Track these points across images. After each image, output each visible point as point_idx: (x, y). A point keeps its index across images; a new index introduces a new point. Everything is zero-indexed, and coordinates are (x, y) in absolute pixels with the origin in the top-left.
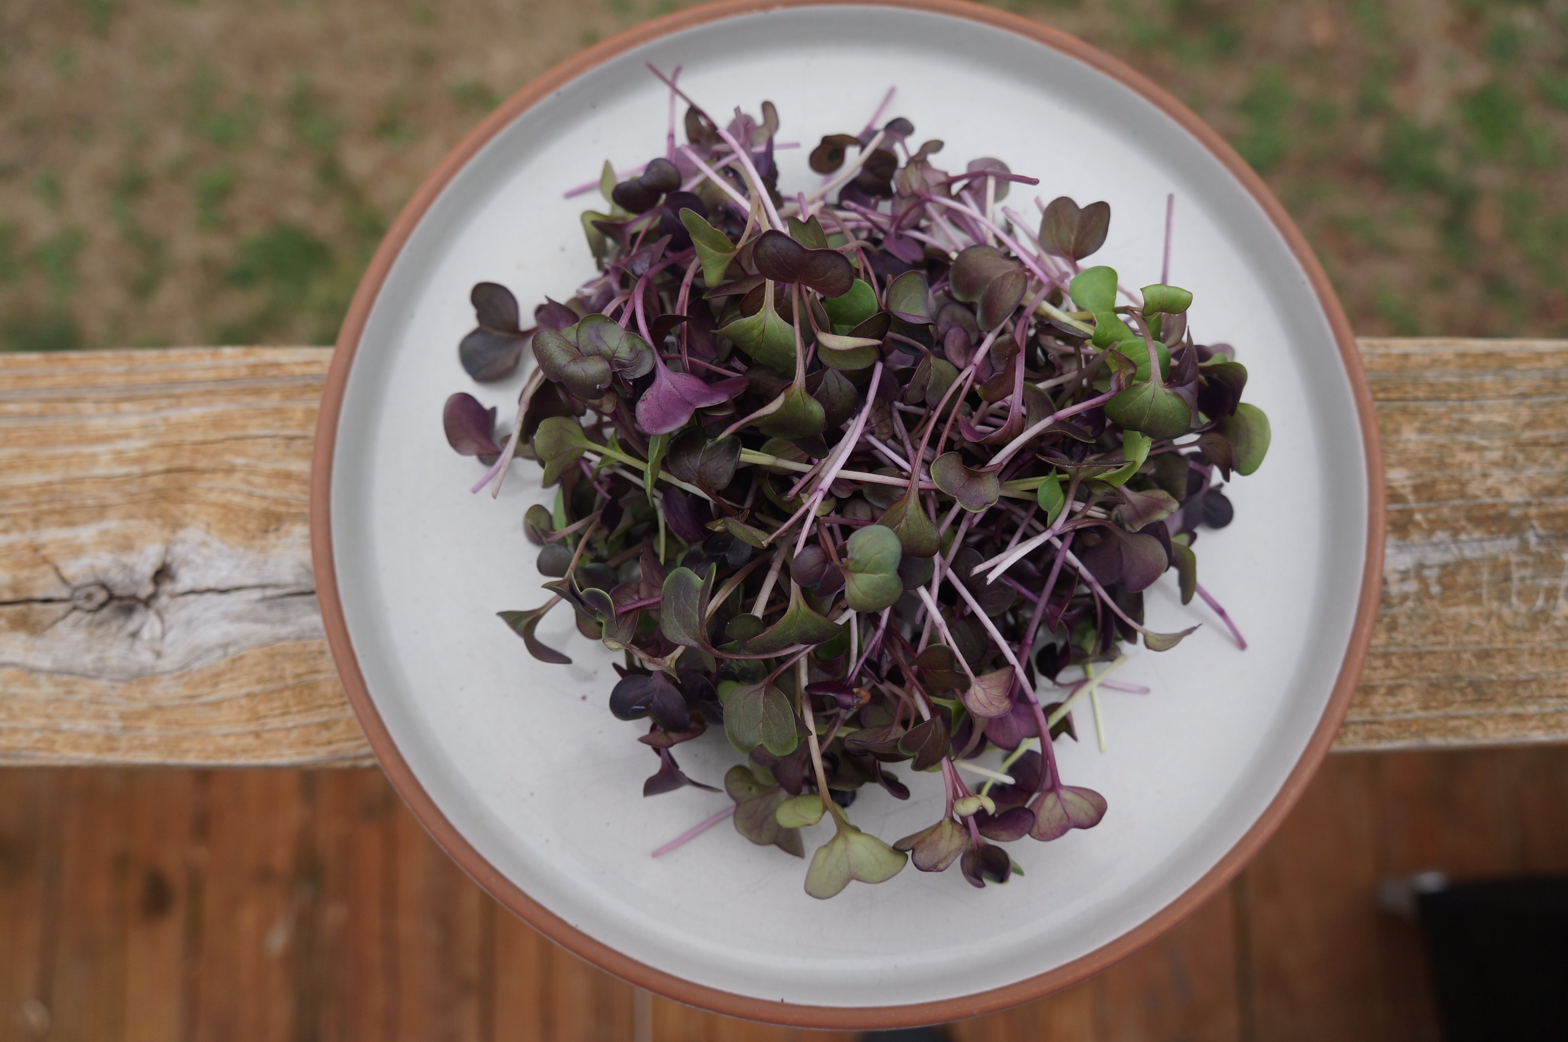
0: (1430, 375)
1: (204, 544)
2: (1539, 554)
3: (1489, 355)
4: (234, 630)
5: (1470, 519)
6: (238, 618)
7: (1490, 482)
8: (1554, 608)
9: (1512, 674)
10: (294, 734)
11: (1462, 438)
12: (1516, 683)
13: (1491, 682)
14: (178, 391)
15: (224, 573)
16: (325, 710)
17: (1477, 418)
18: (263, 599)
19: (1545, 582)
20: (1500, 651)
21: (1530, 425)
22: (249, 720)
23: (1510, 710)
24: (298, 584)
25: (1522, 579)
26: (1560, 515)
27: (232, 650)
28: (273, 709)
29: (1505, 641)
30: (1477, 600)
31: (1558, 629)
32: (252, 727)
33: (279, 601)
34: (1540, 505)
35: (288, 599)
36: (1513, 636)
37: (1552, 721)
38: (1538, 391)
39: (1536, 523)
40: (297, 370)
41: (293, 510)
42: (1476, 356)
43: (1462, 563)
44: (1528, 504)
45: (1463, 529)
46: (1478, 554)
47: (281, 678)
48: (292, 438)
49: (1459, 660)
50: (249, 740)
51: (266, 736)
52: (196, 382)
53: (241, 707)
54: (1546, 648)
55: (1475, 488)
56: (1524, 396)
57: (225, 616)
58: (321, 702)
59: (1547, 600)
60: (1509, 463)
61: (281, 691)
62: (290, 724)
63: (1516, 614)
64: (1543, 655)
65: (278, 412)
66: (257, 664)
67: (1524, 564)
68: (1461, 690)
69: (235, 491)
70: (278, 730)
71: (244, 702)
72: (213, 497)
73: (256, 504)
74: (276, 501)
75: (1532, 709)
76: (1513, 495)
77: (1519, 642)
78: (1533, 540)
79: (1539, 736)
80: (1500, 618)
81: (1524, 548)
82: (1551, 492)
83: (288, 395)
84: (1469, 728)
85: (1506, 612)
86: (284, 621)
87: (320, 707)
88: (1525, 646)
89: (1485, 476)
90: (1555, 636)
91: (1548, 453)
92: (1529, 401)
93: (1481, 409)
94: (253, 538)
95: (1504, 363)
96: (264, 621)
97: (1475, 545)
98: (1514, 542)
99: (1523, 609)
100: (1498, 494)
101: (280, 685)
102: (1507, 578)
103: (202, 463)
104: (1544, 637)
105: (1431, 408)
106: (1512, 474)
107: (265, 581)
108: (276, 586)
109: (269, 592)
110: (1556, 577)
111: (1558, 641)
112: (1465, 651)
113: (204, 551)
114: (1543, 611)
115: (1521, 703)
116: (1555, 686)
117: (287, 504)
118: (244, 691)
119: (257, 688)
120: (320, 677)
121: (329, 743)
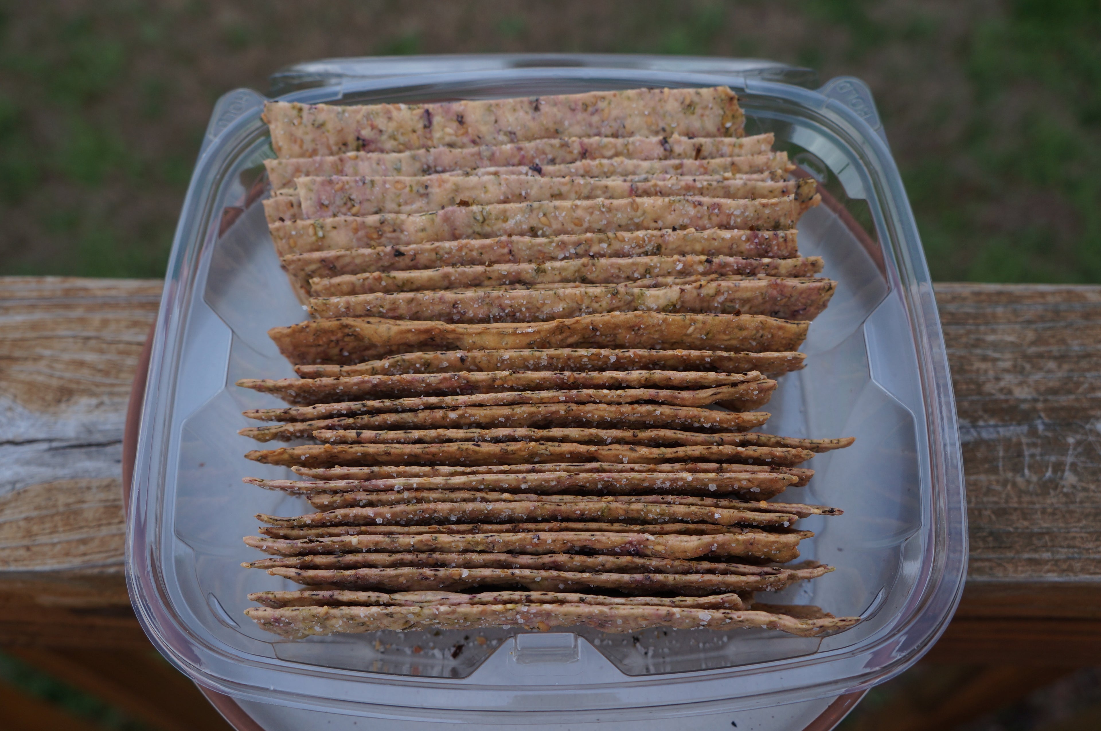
1: (10, 409)
2: (1047, 437)
3: (999, 294)
4: (23, 471)
5: (985, 411)
6: (28, 463)
7: (1002, 384)
8: (1061, 478)
9: (1027, 528)
10: (58, 548)
11: (979, 351)
12: (1032, 535)
13: (1009, 533)
14: (8, 304)
15: (22, 430)
16: (85, 530)
17: (991, 338)
18: (50, 449)
19: (1053, 459)
20: (1015, 509)
21: (1033, 343)
22: (24, 537)
23: (1026, 556)
24: (77, 439)
25: (1032, 456)
26: (1063, 408)
27: (18, 486)
28: (44, 529)
29: (1020, 502)
30: (994, 470)
31: (1066, 495)
32: (26, 542)
33: (61, 451)
34: (1046, 401)
35: (68, 450)
36: (1026, 499)
37: (1064, 566)
38: (1042, 319)
39: (1043, 415)
40: (99, 293)
41: (82, 387)
42: (989, 295)
43: (979, 442)
44: (1035, 400)
45: (981, 417)
46: (994, 436)
47: (55, 506)
48: (88, 339)
49: (980, 514)
50: (22, 552)
51: (34, 549)
52: (23, 299)
53: (19, 527)
54: (1055, 509)
55: (989, 387)
56: (1029, 322)
57: (17, 461)
58: (83, 524)
59: (1055, 471)
60: (1017, 370)
61: (52, 516)
62: (56, 540)
63: (1029, 482)
64: (1053, 514)
65: (82, 321)
66: (37, 496)
67: (1034, 445)
68: (984, 539)
69: (39, 373)
70: (46, 544)
71: (22, 524)
72: (22, 377)
73: (55, 383)
74: (71, 381)
75: (1046, 555)
76: (1022, 393)
77: (1033, 503)
78: (1041, 428)
79: (1053, 577)
80: (1014, 484)
81: (1033, 432)
82: (1054, 391)
83: (90, 309)
84: (991, 568)
85: (1019, 479)
86: (63, 466)
87: (81, 528)
88: (1037, 506)
89: (998, 379)
90: (1064, 500)
91: (1052, 365)
92: (1034, 326)
93: (994, 331)
94: (49, 405)
95: (1013, 299)
96: (48, 465)
97: (991, 430)
98: (1025, 428)
99: (1034, 478)
100: (1010, 392)
101: (53, 511)
102: (1020, 455)
103: (17, 353)
104: (1052, 500)
106: (1020, 378)
107: (52, 436)
108: (61, 440)
109: (55, 444)
110: (1063, 455)
111: (1066, 503)
112: (986, 509)
113: (9, 414)
114: (1051, 480)
115: (1036, 550)
116: (1066, 539)
117: (78, 383)
118: (23, 515)
119: (34, 514)
120: (85, 506)
121: (84, 554)
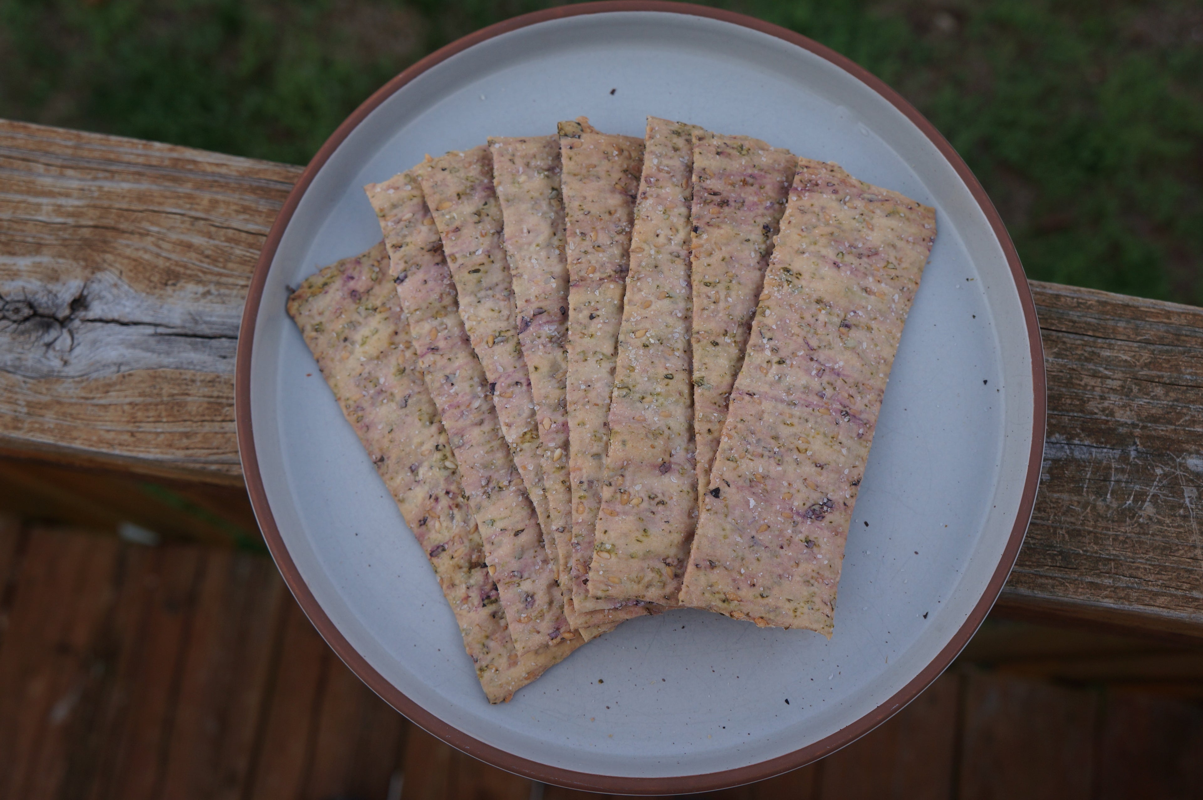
0: (1074, 315)
1: (115, 285)
2: (1136, 464)
3: (1126, 306)
4: (129, 353)
5: (1083, 430)
6: (133, 346)
7: (1106, 404)
8: (1140, 508)
9: (1096, 553)
10: (162, 437)
11: (1091, 366)
12: (1099, 559)
13: (1078, 554)
14: (114, 168)
15: (128, 310)
16: (189, 423)
17: (1106, 353)
18: (156, 334)
19: (1137, 487)
20: (1090, 532)
21: (1146, 365)
22: (128, 422)
23: (1089, 579)
24: (183, 327)
25: (1118, 482)
26: (1158, 438)
27: (123, 368)
28: (148, 417)
29: (1095, 527)
30: (1078, 491)
31: (1141, 525)
32: (130, 427)
33: (167, 337)
34: (1144, 428)
35: (173, 338)
36: (1102, 523)
37: (1122, 594)
38: (1161, 341)
39: (1138, 441)
40: (209, 169)
41: (189, 272)
42: (1115, 306)
43: (1071, 460)
44: (1135, 426)
45: (1078, 435)
46: (1086, 456)
47: (159, 395)
48: (197, 219)
49: (1055, 533)
50: (126, 437)
51: (139, 436)
52: (129, 163)
53: (124, 412)
54: (1127, 538)
55: (1092, 406)
56: (1148, 342)
57: (122, 342)
58: (186, 417)
59: (1135, 501)
60: (1124, 391)
61: (157, 405)
62: (159, 430)
63: (1108, 507)
64: (1124, 542)
65: (189, 197)
66: (142, 381)
67: (1123, 471)
68: (1053, 557)
69: (146, 251)
70: (150, 433)
71: (127, 408)
72: (128, 252)
73: (161, 263)
74: (177, 264)
75: (1108, 581)
76: (1123, 416)
77: (1108, 529)
78: (1133, 454)
79: (1109, 603)
80: (1094, 507)
81: (1124, 458)
82: (1155, 419)
83: (199, 186)
84: (1053, 587)
85: (1100, 503)
86: (168, 354)
87: (185, 421)
88: (1111, 533)
89: (1103, 398)
90: (1138, 530)
91: (1159, 391)
92: (1152, 347)
93: (1110, 347)
94: (155, 288)
95: (1138, 315)
96: (153, 351)
97: (1085, 449)
98: (1118, 452)
99: (1115, 505)
100: (1112, 414)
101: (159, 400)
102: (1106, 479)
103: (123, 226)
104: (1127, 529)
105: (1069, 339)
106: (1125, 400)
107: (158, 321)
108: (167, 327)
109: (160, 330)
110: (1147, 485)
111: (1139, 533)
112: (1062, 528)
113: (115, 291)
114: (1130, 509)
115: (1099, 576)
116: (1130, 568)
117: (185, 267)
118: (128, 400)
119: (139, 400)
120: (189, 399)
121: (187, 448)
